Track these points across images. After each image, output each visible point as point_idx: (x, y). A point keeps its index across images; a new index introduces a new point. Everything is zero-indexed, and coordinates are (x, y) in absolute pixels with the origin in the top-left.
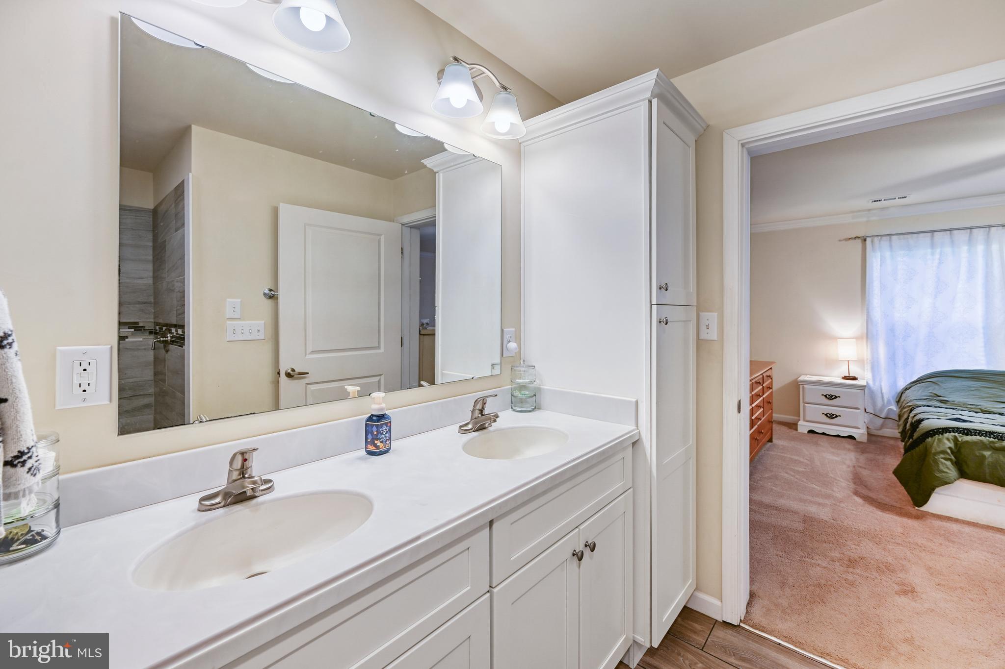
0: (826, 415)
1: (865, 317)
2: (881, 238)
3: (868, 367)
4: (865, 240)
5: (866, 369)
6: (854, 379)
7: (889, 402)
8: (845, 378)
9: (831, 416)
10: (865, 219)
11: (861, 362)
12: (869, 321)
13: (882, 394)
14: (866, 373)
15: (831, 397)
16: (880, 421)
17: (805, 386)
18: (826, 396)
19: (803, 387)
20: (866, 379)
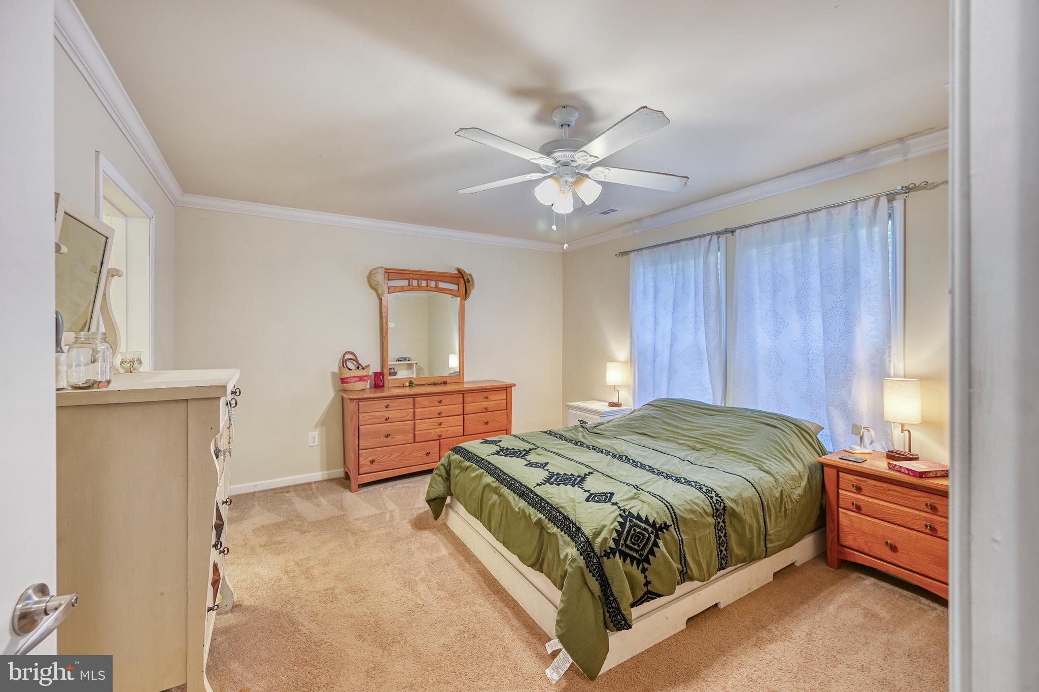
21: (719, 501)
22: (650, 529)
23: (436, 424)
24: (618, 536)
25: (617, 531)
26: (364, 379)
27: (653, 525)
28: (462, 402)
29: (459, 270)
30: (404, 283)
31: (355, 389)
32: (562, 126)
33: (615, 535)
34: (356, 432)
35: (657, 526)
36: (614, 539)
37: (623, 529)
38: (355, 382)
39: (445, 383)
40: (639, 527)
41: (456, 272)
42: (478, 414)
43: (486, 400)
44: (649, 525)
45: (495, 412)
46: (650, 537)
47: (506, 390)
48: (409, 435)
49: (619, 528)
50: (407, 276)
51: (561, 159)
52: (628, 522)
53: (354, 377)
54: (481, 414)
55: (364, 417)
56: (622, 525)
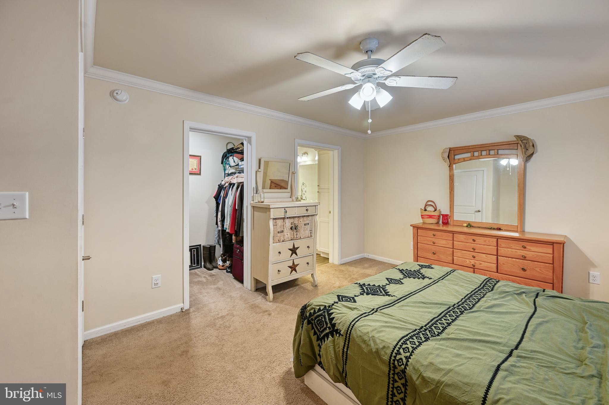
21: (402, 361)
22: (329, 325)
23: (471, 256)
24: (313, 313)
25: (315, 311)
26: (433, 217)
27: (334, 325)
28: (496, 245)
29: (518, 137)
30: (468, 155)
31: (427, 222)
32: (367, 52)
33: (312, 311)
34: (416, 246)
35: (336, 328)
36: (310, 313)
37: (318, 312)
38: (426, 218)
39: (499, 229)
40: (325, 318)
41: (515, 139)
42: (510, 259)
43: (523, 249)
44: (331, 323)
45: (536, 263)
46: (325, 329)
47: (553, 245)
48: (448, 257)
49: (316, 310)
50: (470, 150)
51: (367, 73)
52: (322, 311)
53: (426, 215)
54: (517, 260)
55: (420, 238)
56: (319, 310)
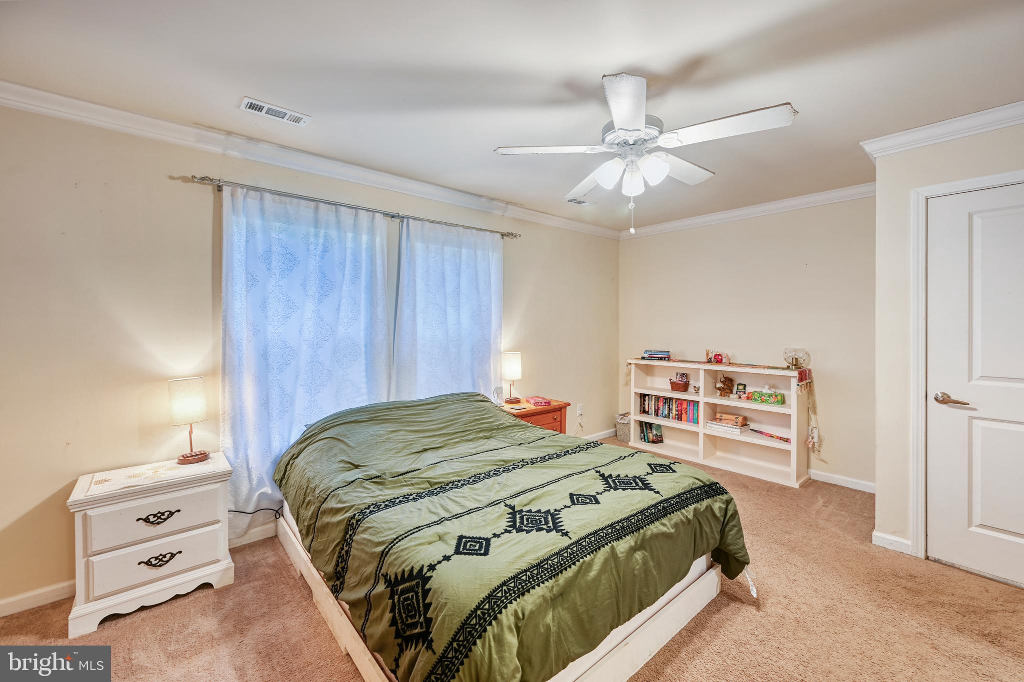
0: (148, 563)
1: (220, 332)
2: (247, 192)
3: (226, 427)
4: (220, 189)
5: (221, 431)
6: (203, 457)
7: (261, 483)
8: (186, 460)
9: (161, 560)
10: (219, 150)
11: (211, 419)
12: (227, 340)
13: (248, 469)
14: (222, 439)
15: (159, 518)
16: (247, 519)
17: (89, 512)
18: (146, 520)
19: (85, 515)
20: (221, 449)
